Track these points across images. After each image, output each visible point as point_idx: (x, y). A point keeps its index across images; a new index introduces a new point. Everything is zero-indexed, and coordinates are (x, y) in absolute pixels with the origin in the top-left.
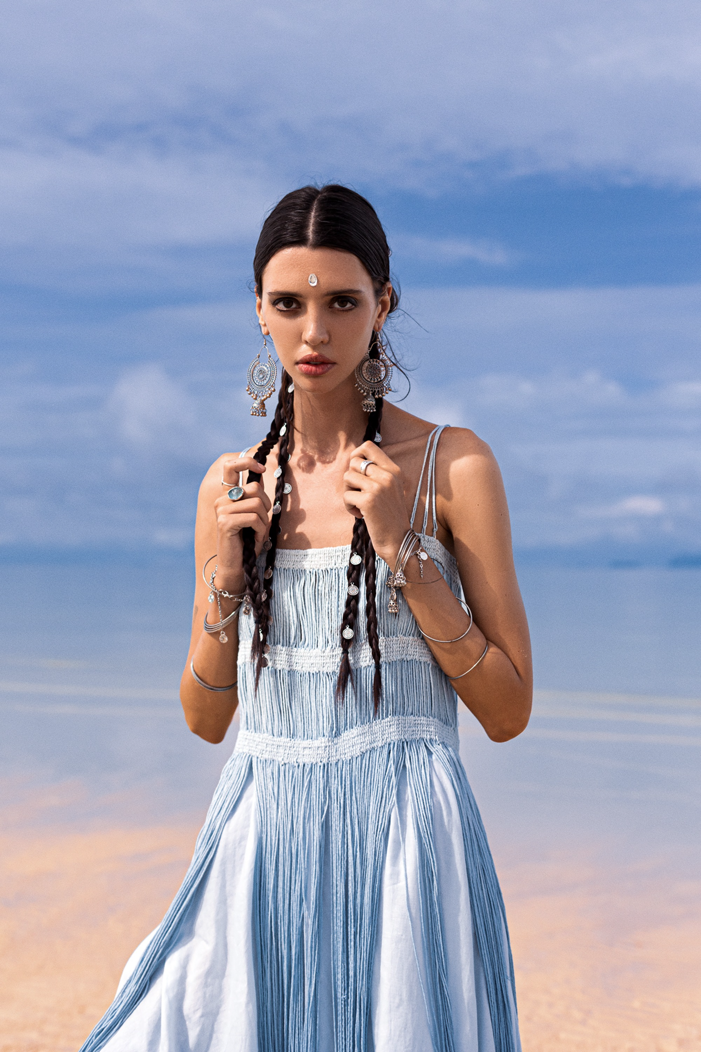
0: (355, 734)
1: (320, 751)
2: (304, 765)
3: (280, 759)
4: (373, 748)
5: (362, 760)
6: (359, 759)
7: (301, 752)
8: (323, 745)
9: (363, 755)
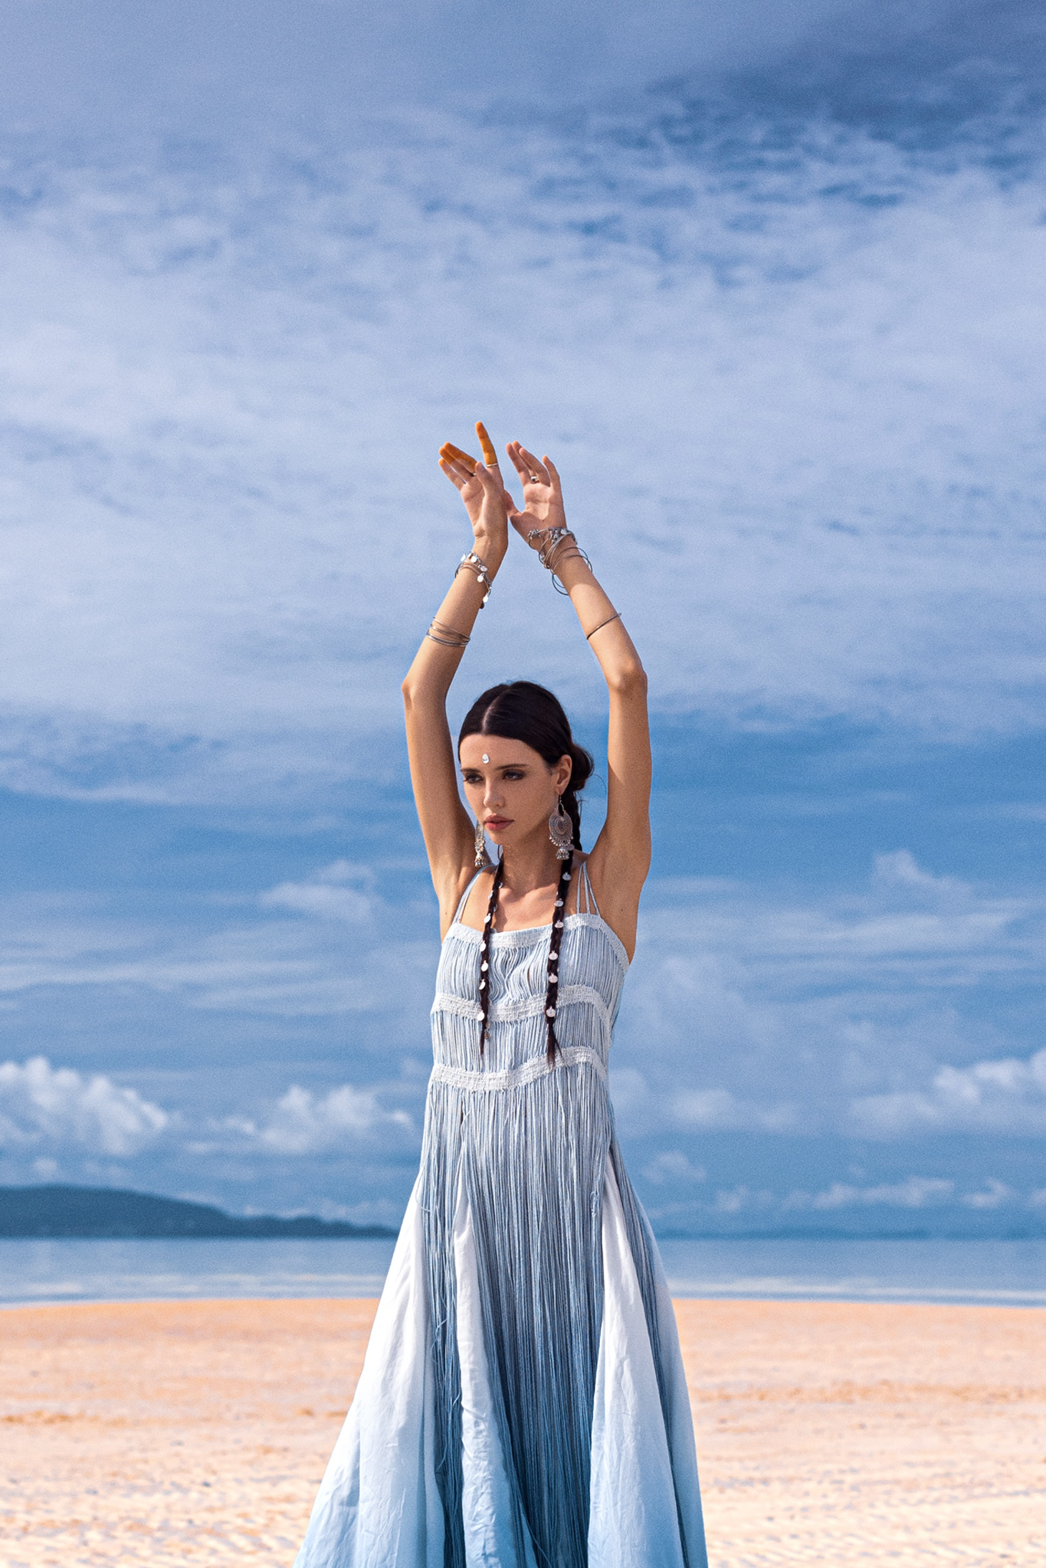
0: (528, 1066)
1: (502, 1081)
2: (490, 1092)
3: (471, 1088)
4: (543, 1075)
5: (535, 1085)
6: (532, 1085)
7: (487, 1083)
8: (505, 1075)
9: (535, 1081)
